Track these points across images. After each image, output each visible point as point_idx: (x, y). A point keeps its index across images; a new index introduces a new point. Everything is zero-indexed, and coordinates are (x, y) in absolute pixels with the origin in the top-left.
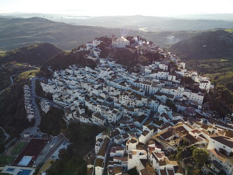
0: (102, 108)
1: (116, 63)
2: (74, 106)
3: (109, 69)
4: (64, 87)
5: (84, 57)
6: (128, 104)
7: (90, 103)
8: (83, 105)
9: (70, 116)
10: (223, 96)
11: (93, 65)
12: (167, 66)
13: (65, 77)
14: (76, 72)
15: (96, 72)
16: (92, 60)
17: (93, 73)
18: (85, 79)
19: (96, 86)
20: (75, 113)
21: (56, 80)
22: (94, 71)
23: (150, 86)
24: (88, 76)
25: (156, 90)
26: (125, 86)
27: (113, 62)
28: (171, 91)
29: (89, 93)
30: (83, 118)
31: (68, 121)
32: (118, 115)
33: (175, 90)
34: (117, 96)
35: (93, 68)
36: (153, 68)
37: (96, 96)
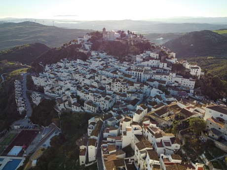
0: (94, 95)
1: (108, 54)
2: (66, 96)
3: (101, 59)
4: (55, 79)
5: (76, 50)
6: (121, 91)
7: (82, 92)
8: (75, 95)
9: (62, 106)
10: (213, 82)
11: (84, 57)
12: (158, 55)
13: (56, 70)
14: (68, 65)
15: (88, 63)
16: (83, 53)
17: (85, 65)
18: (76, 70)
19: (88, 76)
20: (67, 103)
21: (47, 73)
22: (86, 63)
23: (142, 73)
24: (79, 68)
25: (148, 77)
26: (117, 74)
27: (105, 53)
28: (163, 77)
29: (81, 83)
30: (75, 107)
31: (60, 111)
32: (110, 102)
33: (166, 76)
34: (110, 84)
35: (84, 60)
36: (144, 57)
37: (88, 86)
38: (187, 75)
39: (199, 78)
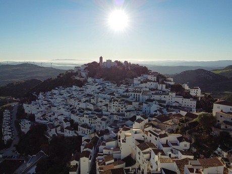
0: (90, 117)
1: (105, 80)
2: (59, 121)
3: (97, 84)
4: (48, 105)
5: (72, 78)
6: (119, 111)
7: (77, 115)
8: (68, 119)
9: (53, 130)
11: (80, 84)
12: (156, 77)
13: (50, 97)
14: (62, 91)
15: (84, 89)
16: (79, 81)
17: (80, 90)
18: (72, 96)
19: (84, 99)
20: (59, 128)
21: (40, 100)
22: (82, 89)
23: (141, 94)
24: (74, 93)
25: (147, 97)
26: (114, 95)
27: (101, 79)
28: (162, 97)
29: (75, 108)
30: (68, 131)
31: (51, 137)
32: (107, 123)
33: (166, 96)
34: (106, 105)
35: (80, 86)
36: (142, 80)
37: (83, 109)
38: (187, 96)
39: (200, 99)
